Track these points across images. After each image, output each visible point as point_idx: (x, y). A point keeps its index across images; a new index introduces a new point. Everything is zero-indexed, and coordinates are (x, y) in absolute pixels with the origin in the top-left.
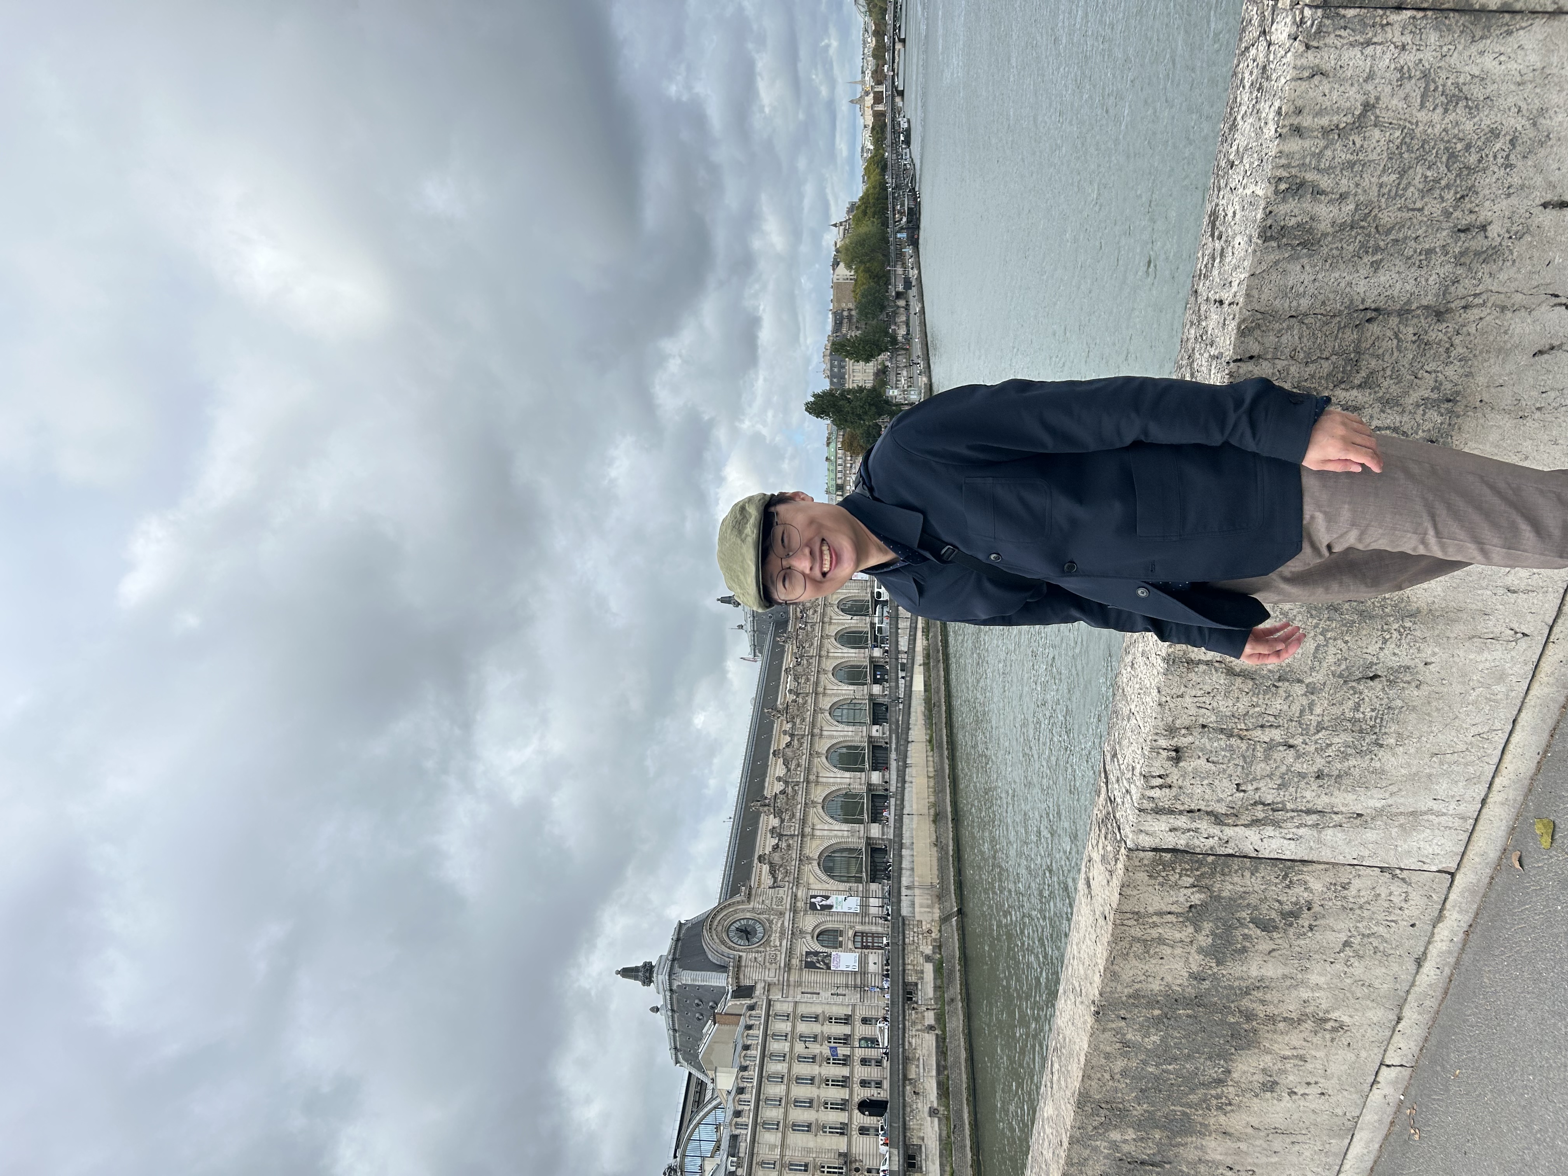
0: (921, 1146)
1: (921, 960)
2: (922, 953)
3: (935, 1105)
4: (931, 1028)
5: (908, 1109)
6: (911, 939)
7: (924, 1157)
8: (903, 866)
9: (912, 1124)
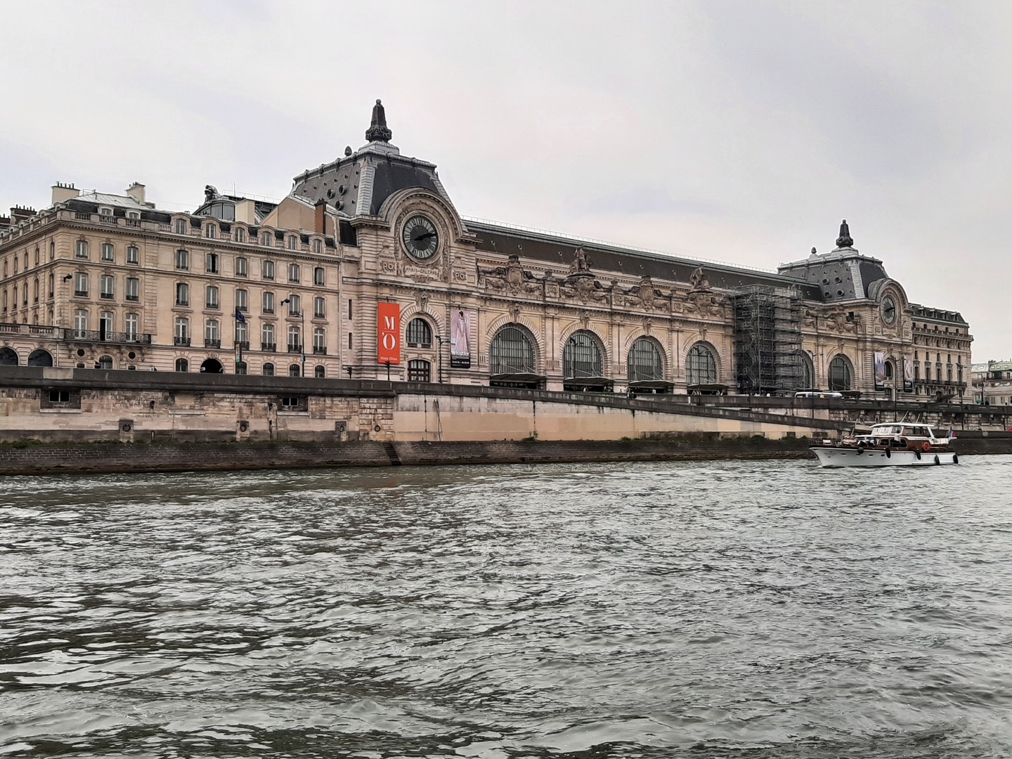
0: (79, 408)
1: (340, 417)
2: (349, 418)
3: (137, 427)
4: (244, 425)
5: (129, 394)
6: (367, 406)
7: (62, 411)
8: (465, 399)
9: (109, 398)
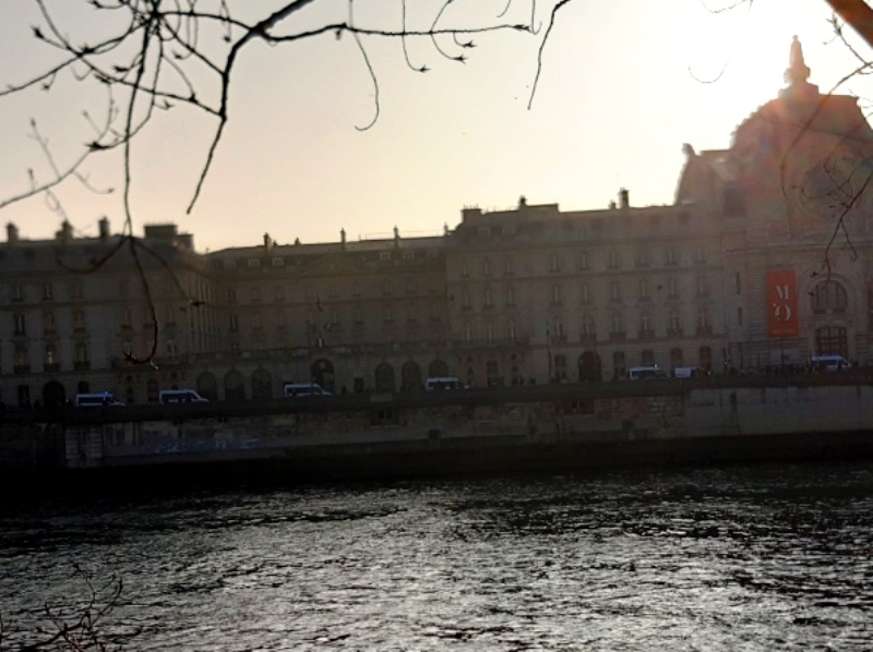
0: (398, 423)
1: (627, 417)
2: (637, 417)
3: (444, 436)
4: (533, 430)
5: (435, 409)
6: (655, 404)
8: (768, 390)
9: (420, 413)
